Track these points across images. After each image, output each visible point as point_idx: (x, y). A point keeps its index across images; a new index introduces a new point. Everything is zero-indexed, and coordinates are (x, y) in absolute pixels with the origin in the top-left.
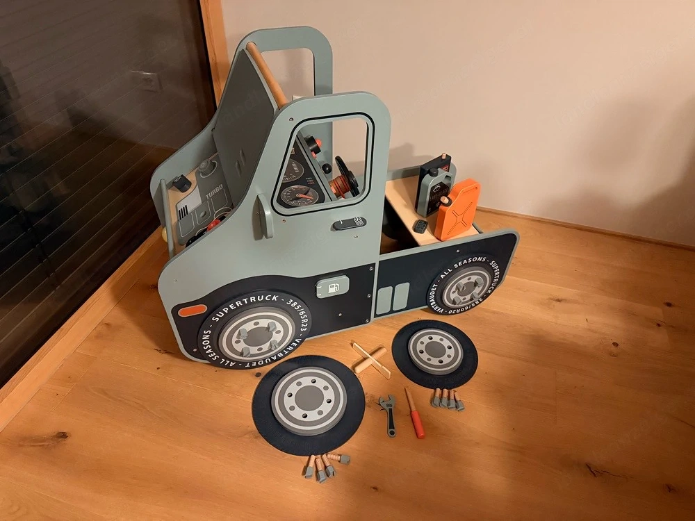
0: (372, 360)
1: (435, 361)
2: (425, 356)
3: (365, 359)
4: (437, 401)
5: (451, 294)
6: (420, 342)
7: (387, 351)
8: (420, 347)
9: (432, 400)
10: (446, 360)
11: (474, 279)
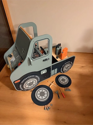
0: (52, 84)
1: (64, 82)
2: (62, 82)
3: (51, 84)
4: (66, 90)
5: (65, 69)
6: (60, 79)
7: (55, 82)
9: (65, 90)
10: (66, 82)
11: (68, 66)
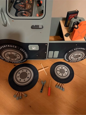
0: (44, 69)
4: (57, 86)
5: (71, 57)
8: (58, 69)
